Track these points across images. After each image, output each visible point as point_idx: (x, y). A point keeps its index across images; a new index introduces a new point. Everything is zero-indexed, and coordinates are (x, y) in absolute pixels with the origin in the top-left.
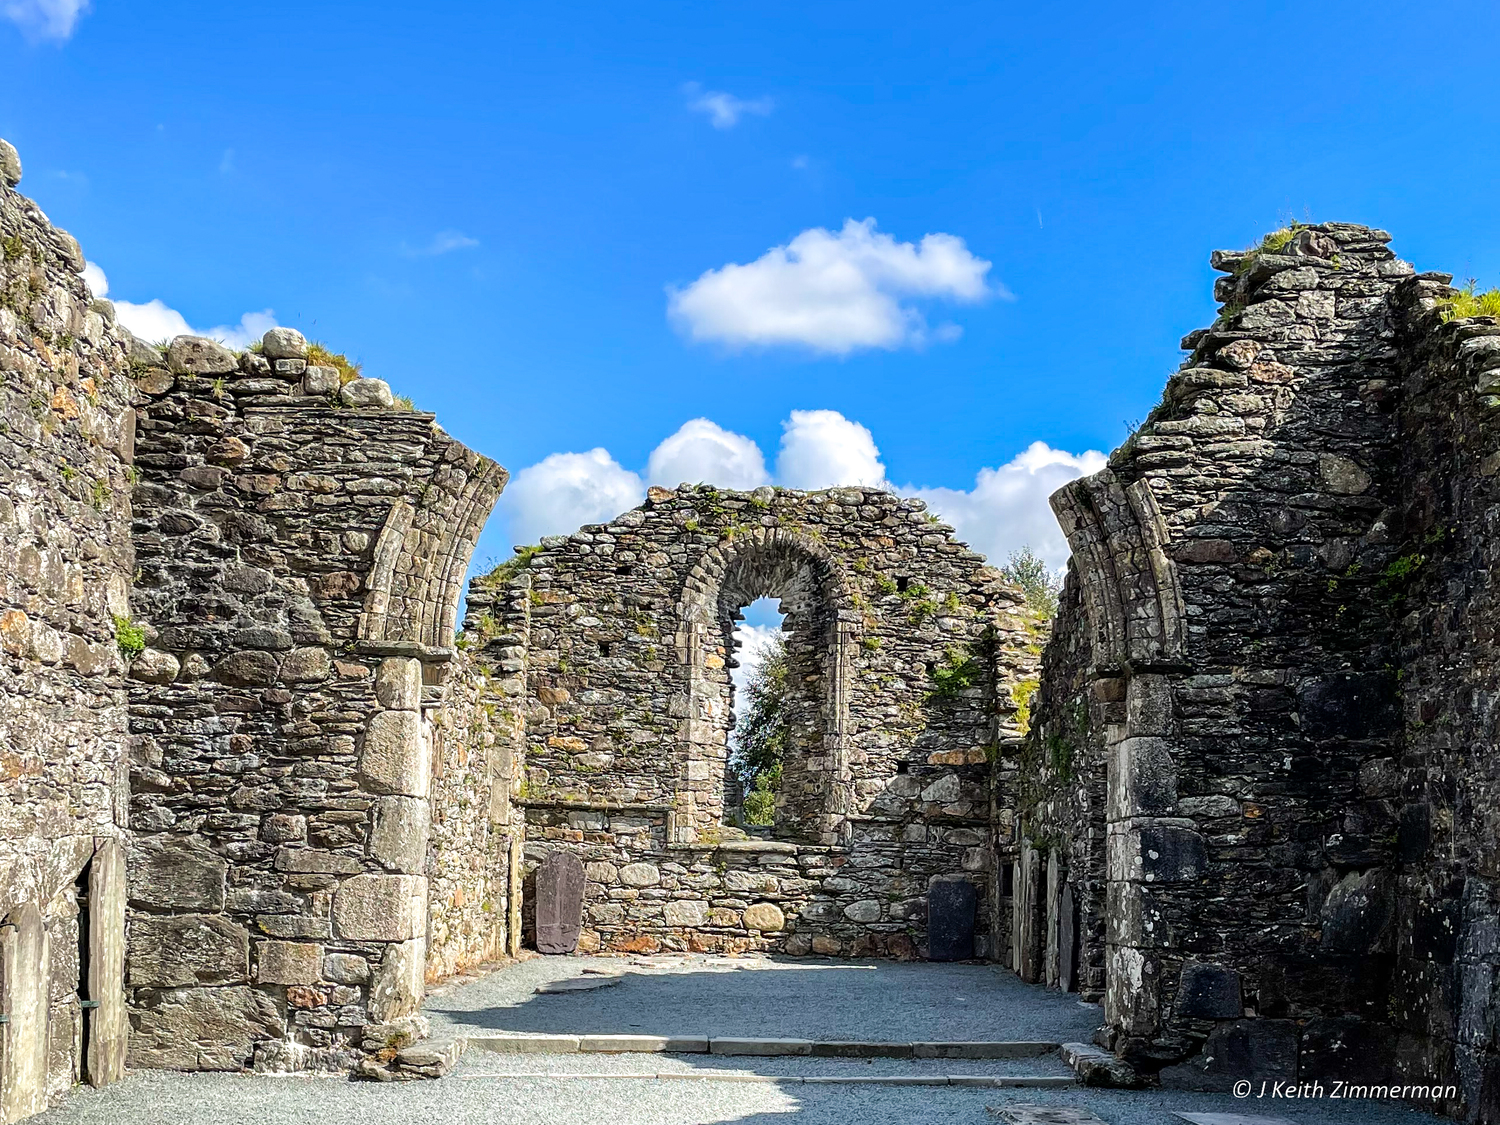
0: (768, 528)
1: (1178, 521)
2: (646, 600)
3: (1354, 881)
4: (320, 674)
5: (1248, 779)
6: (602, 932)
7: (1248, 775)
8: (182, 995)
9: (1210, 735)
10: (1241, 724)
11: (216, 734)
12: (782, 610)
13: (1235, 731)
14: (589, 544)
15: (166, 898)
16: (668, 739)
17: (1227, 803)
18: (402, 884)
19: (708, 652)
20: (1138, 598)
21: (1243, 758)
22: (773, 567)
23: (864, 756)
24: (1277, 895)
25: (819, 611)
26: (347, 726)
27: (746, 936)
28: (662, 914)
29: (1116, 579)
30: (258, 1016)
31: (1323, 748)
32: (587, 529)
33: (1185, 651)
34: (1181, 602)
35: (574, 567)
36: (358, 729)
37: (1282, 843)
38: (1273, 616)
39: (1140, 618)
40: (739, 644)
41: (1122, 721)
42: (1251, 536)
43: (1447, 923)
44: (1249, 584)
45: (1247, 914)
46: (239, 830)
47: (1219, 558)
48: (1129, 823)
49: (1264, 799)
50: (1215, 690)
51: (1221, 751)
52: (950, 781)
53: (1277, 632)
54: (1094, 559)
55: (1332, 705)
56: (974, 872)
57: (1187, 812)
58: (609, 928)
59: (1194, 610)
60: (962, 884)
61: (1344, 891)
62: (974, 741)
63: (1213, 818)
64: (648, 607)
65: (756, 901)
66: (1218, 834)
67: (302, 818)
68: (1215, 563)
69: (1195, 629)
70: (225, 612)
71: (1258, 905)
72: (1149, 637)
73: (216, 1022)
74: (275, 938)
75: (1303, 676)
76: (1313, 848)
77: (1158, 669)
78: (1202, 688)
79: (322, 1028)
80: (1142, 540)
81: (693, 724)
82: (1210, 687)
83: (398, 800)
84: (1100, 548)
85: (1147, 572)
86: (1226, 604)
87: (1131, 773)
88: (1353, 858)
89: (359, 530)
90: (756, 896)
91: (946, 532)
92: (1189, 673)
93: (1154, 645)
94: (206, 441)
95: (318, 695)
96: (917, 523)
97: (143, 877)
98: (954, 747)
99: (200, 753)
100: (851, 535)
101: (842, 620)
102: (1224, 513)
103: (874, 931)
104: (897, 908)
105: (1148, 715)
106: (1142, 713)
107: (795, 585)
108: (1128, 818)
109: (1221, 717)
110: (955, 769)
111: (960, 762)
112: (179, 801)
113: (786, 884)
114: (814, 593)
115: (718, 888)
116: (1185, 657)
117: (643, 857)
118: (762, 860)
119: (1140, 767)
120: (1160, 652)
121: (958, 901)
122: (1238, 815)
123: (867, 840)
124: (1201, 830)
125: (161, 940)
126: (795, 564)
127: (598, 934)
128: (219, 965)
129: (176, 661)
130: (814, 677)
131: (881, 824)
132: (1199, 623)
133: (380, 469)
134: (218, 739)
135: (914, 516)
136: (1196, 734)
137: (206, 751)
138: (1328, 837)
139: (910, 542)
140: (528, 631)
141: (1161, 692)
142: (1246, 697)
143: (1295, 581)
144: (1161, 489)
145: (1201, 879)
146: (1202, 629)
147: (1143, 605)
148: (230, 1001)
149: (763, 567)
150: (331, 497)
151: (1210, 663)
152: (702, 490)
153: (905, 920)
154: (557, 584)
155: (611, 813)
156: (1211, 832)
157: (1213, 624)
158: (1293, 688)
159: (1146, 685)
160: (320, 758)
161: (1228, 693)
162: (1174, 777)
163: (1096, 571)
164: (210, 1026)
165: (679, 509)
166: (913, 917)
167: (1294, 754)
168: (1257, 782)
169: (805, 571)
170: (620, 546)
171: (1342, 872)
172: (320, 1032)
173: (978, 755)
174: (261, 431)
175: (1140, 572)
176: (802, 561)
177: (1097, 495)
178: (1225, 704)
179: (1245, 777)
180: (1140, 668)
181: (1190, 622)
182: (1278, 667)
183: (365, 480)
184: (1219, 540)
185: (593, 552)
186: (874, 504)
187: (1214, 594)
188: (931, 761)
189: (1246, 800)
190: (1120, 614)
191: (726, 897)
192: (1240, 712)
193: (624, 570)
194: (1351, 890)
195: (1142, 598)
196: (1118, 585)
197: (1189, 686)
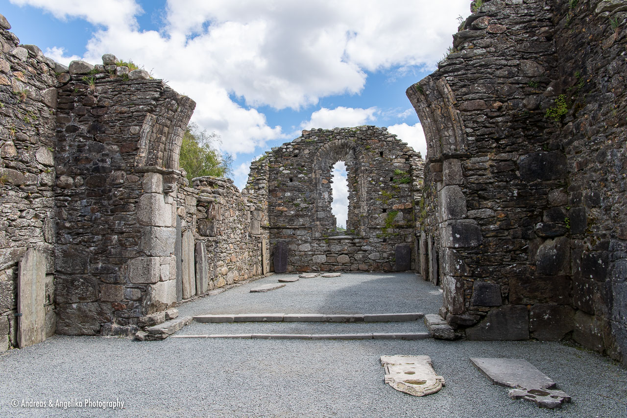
0: (339, 140)
1: (459, 94)
2: (303, 164)
3: (550, 243)
4: (122, 181)
5: (498, 201)
6: (294, 266)
7: (498, 199)
8: (74, 306)
9: (480, 183)
10: (493, 177)
11: (86, 206)
12: (346, 165)
13: (491, 181)
14: (285, 149)
15: (68, 269)
16: (311, 206)
17: (489, 212)
18: (153, 260)
19: (323, 179)
20: (444, 128)
21: (495, 192)
22: (341, 152)
23: (372, 208)
24: (514, 251)
25: (356, 164)
26: (132, 201)
27: (338, 265)
28: (312, 260)
29: (435, 121)
30: (101, 313)
31: (531, 186)
32: (285, 144)
33: (466, 148)
34: (463, 127)
35: (281, 156)
36: (135, 201)
37: (515, 228)
38: (505, 130)
39: (446, 136)
40: (333, 176)
41: (441, 181)
42: (492, 97)
43: (600, 262)
44: (492, 118)
45: (502, 260)
46: (94, 242)
47: (478, 108)
48: (447, 223)
49: (506, 209)
50: (481, 163)
51: (485, 190)
52: (400, 214)
53: (507, 137)
54: (425, 114)
55: (534, 167)
56: (409, 242)
57: (471, 217)
58: (296, 265)
59: (469, 130)
60: (405, 246)
61: (545, 247)
62: (407, 201)
63: (483, 219)
64: (303, 166)
65: (341, 254)
66: (486, 225)
67: (116, 237)
68: (477, 110)
69: (470, 138)
70: (88, 160)
71: (506, 255)
72: (451, 144)
73: (87, 316)
74: (107, 283)
75: (520, 155)
76: (530, 229)
77: (454, 156)
78: (475, 163)
79: (124, 318)
80: (445, 104)
81: (319, 201)
82: (479, 163)
83: (151, 228)
84: (427, 109)
85: (447, 117)
86: (483, 127)
87: (446, 202)
88: (549, 234)
89: (136, 125)
90: (340, 253)
91: (394, 136)
92: (469, 157)
93: (453, 147)
94: (81, 98)
95: (121, 189)
96: (385, 134)
97: (59, 262)
98: (401, 203)
99: (80, 214)
100: (365, 139)
101: (363, 166)
102: (479, 88)
103: (378, 262)
104: (385, 255)
105: (451, 176)
106: (449, 176)
107: (348, 156)
108: (446, 221)
109: (484, 175)
110: (402, 210)
111: (403, 208)
112: (73, 232)
113: (349, 249)
114: (354, 158)
115: (328, 251)
116: (467, 150)
117: (306, 242)
118: (342, 241)
119: (450, 199)
120: (456, 150)
121: (404, 252)
122: (494, 217)
123: (374, 234)
124: (478, 224)
125: (67, 285)
126: (348, 150)
127: (293, 266)
128: (86, 295)
129: (72, 180)
130: (356, 184)
131: (379, 229)
132: (472, 136)
133: (142, 102)
134: (86, 208)
135: (384, 132)
136: (474, 183)
137: (82, 213)
138: (536, 224)
139: (384, 140)
140: (268, 176)
141: (456, 165)
142: (494, 166)
143: (514, 115)
144: (451, 81)
145: (480, 245)
146: (473, 138)
147: (447, 131)
148: (91, 308)
149: (338, 152)
150: (126, 114)
151: (477, 152)
152: (319, 130)
153: (388, 259)
154: (276, 162)
155: (295, 229)
156: (482, 225)
157: (478, 136)
158: (516, 161)
159: (450, 163)
160: (122, 213)
161: (487, 165)
162: (465, 202)
163: (427, 119)
164: (85, 317)
165: (311, 137)
166: (390, 257)
167: (519, 189)
168: (502, 202)
169: (351, 152)
170: (294, 149)
171: (544, 239)
172: (124, 319)
173: (409, 205)
174: (100, 92)
175: (445, 117)
176: (350, 149)
177: (424, 87)
178: (485, 169)
179: (496, 200)
180: (446, 157)
181: (467, 136)
182: (509, 152)
183: (138, 107)
184: (478, 100)
185: (286, 151)
186: (371, 130)
187: (477, 122)
188: (393, 208)
189: (498, 210)
190: (438, 136)
191: (331, 254)
192: (492, 173)
193: (296, 156)
194: (549, 247)
195: (446, 128)
196: (436, 124)
197: (469, 163)
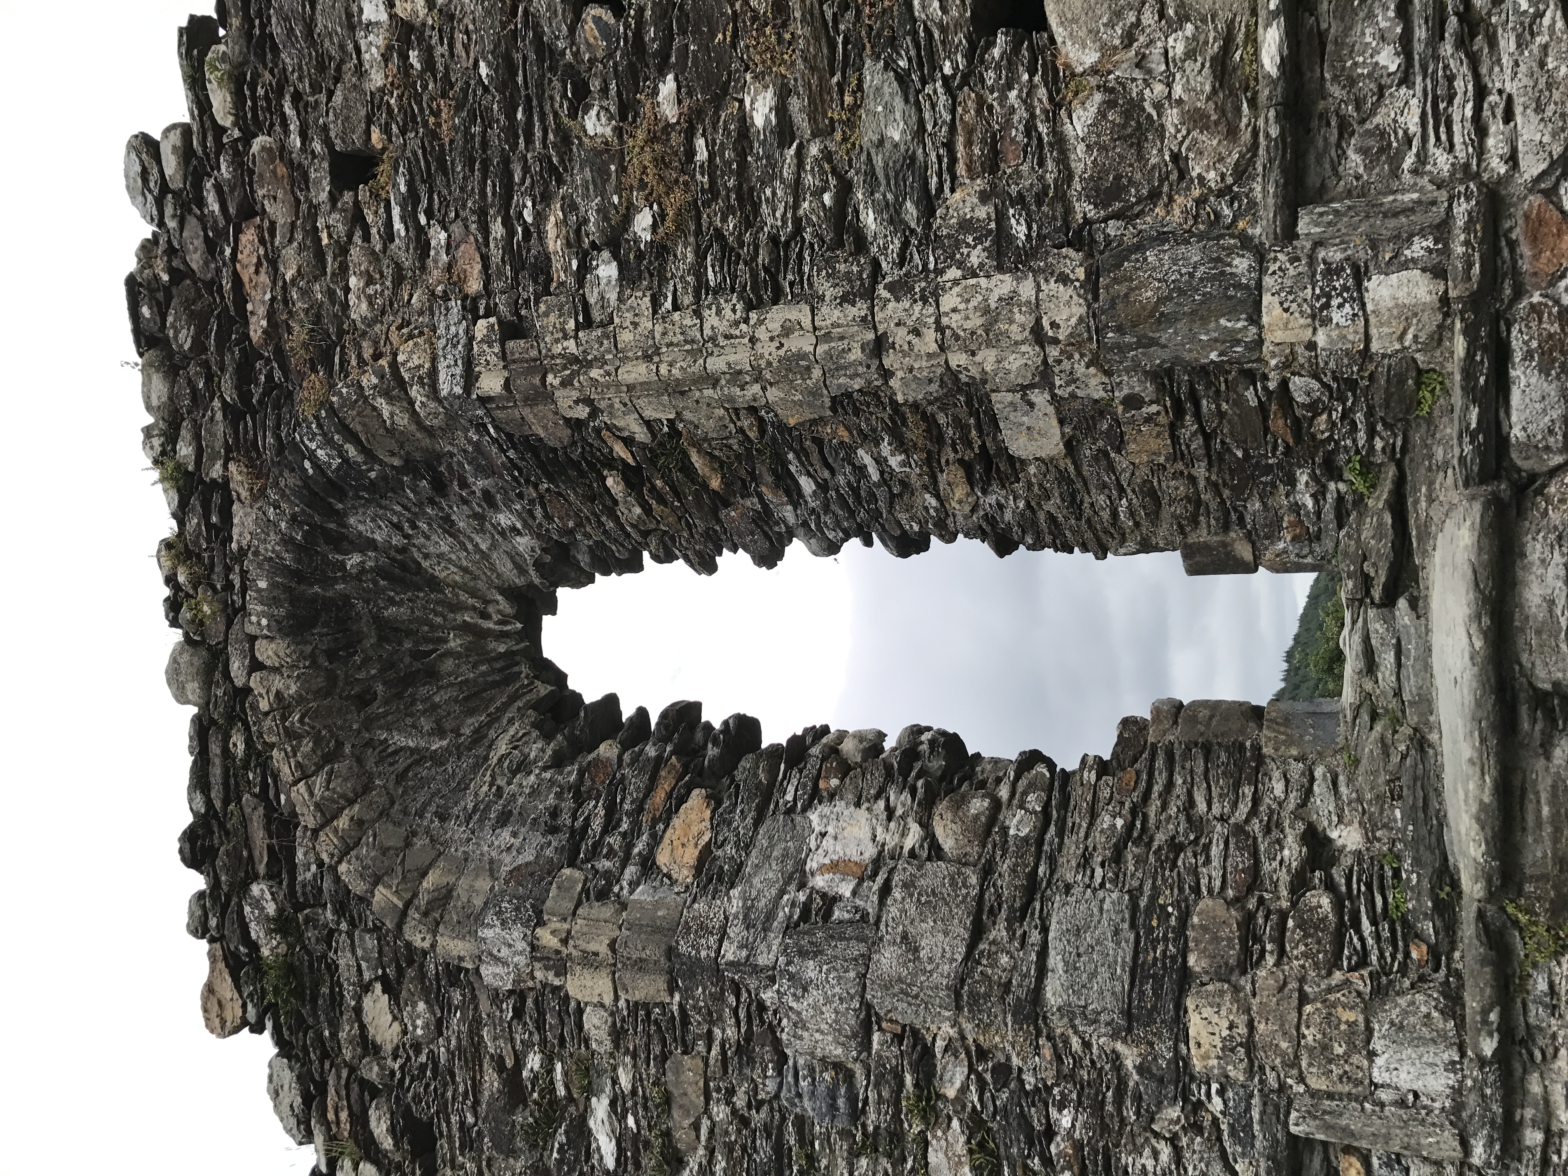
0: (255, 665)
2: (490, 1080)
19: (647, 866)
40: (684, 707)
96: (188, 154)
100: (244, 375)
126: (353, 560)
135: (173, 166)
139: (238, 161)
149: (390, 665)
165: (255, 947)
170: (366, 1146)
186: (161, 312)
